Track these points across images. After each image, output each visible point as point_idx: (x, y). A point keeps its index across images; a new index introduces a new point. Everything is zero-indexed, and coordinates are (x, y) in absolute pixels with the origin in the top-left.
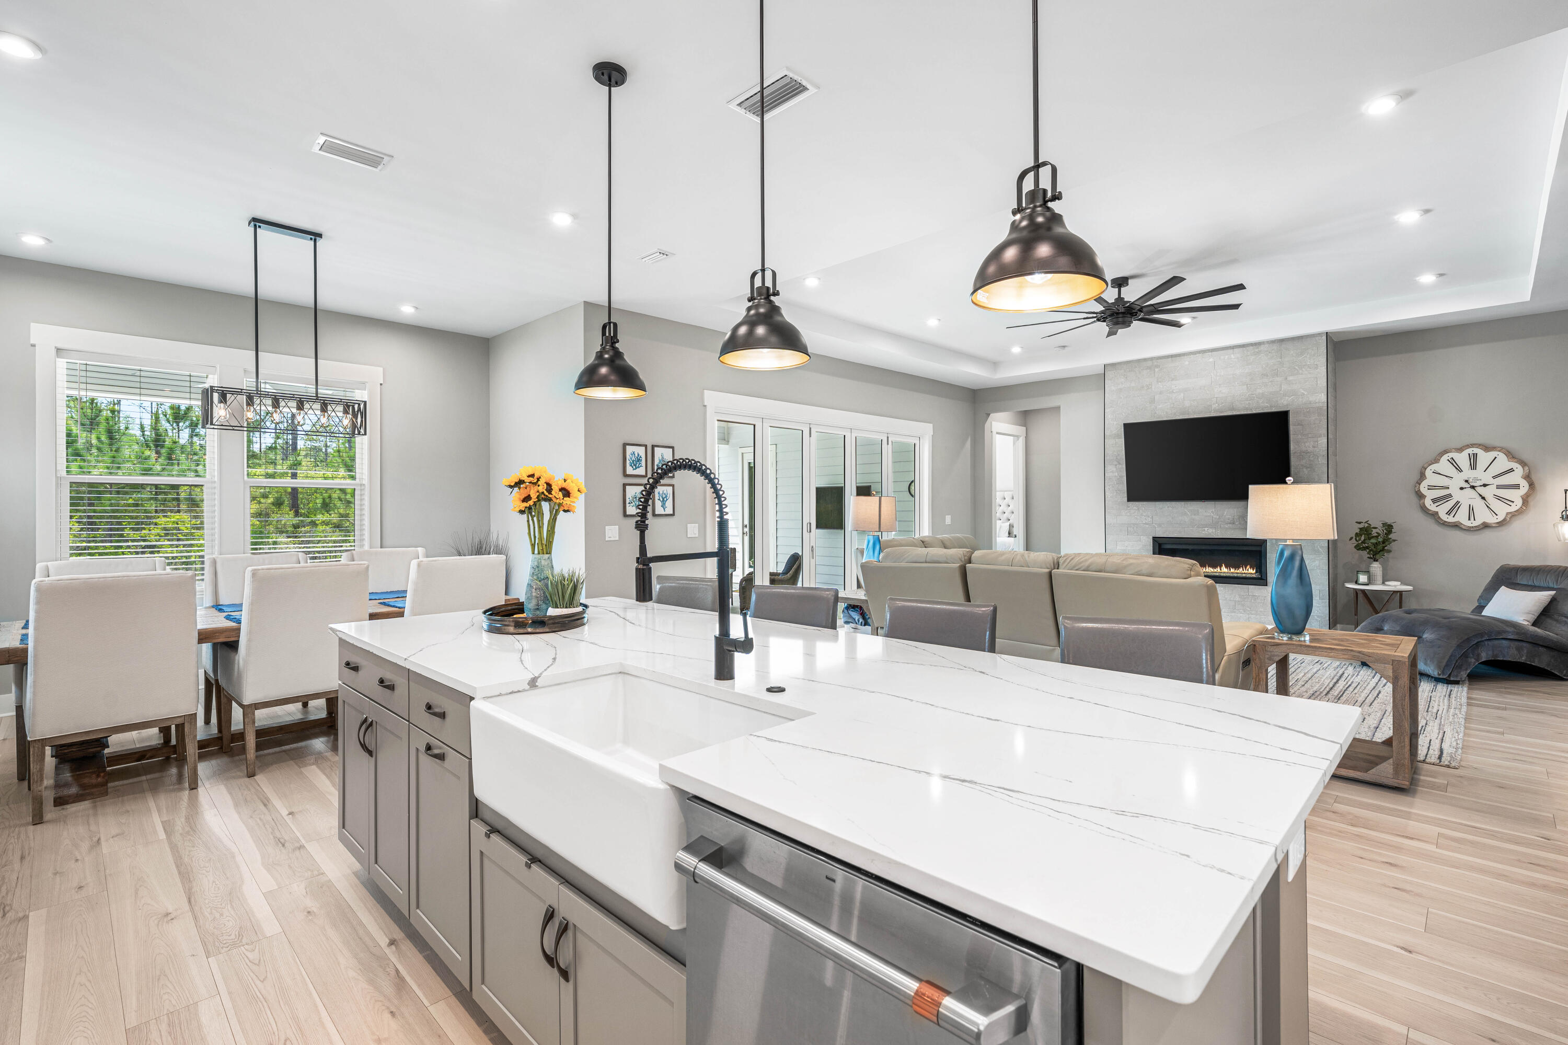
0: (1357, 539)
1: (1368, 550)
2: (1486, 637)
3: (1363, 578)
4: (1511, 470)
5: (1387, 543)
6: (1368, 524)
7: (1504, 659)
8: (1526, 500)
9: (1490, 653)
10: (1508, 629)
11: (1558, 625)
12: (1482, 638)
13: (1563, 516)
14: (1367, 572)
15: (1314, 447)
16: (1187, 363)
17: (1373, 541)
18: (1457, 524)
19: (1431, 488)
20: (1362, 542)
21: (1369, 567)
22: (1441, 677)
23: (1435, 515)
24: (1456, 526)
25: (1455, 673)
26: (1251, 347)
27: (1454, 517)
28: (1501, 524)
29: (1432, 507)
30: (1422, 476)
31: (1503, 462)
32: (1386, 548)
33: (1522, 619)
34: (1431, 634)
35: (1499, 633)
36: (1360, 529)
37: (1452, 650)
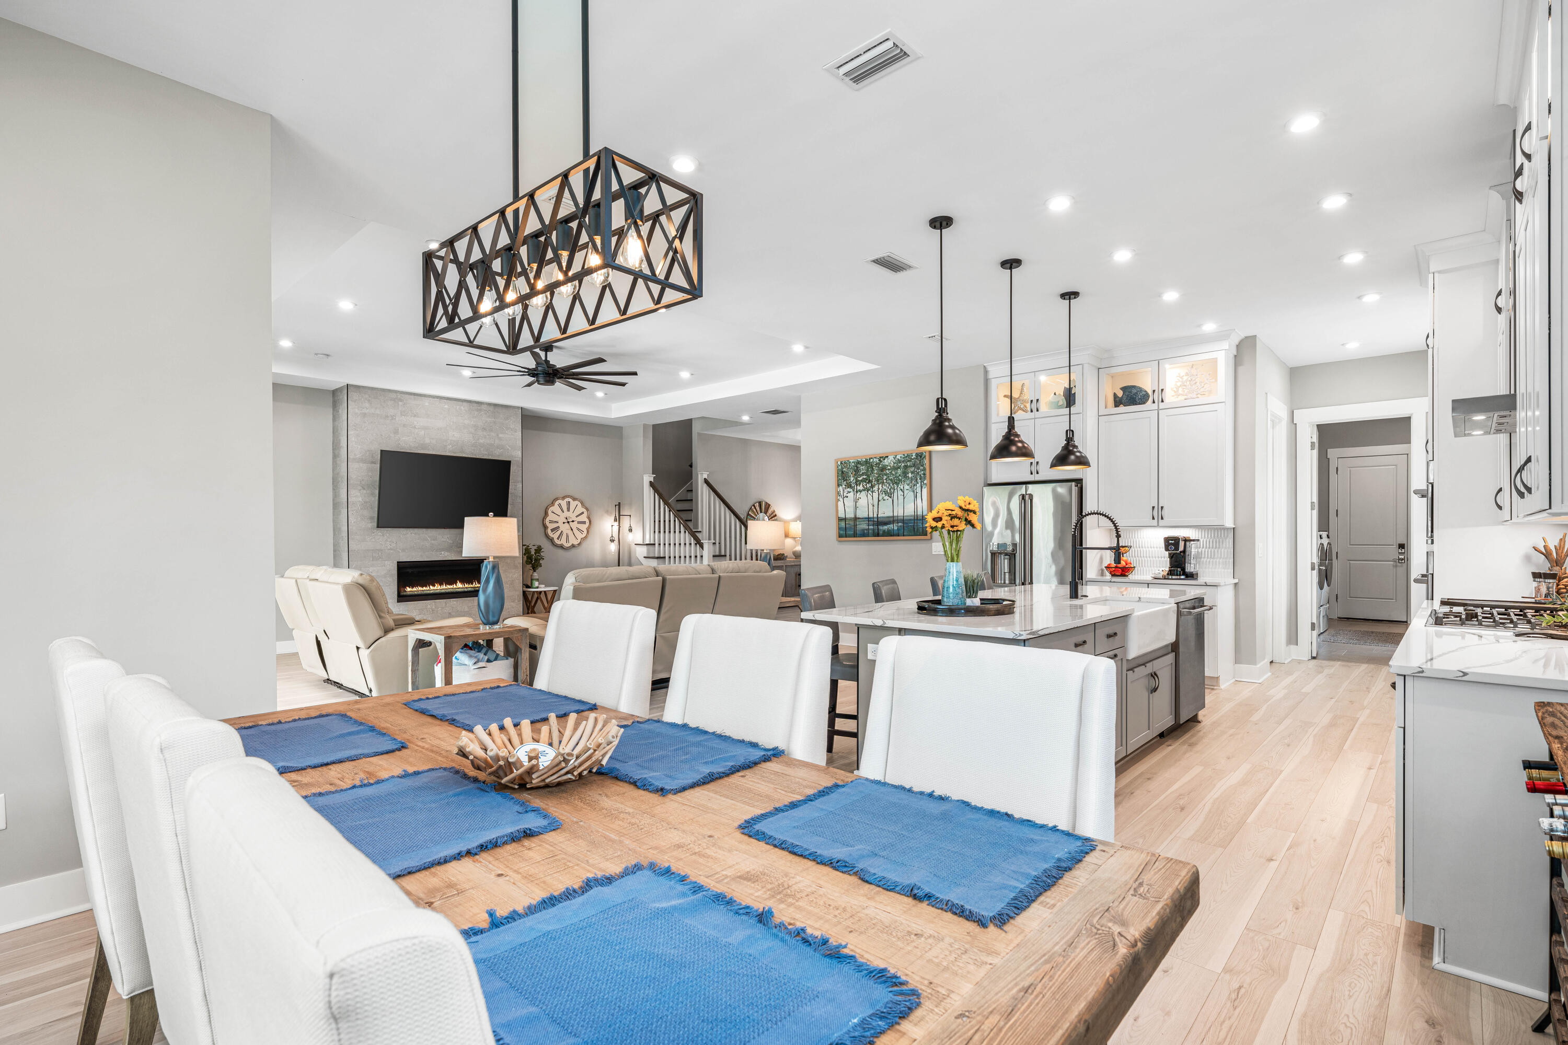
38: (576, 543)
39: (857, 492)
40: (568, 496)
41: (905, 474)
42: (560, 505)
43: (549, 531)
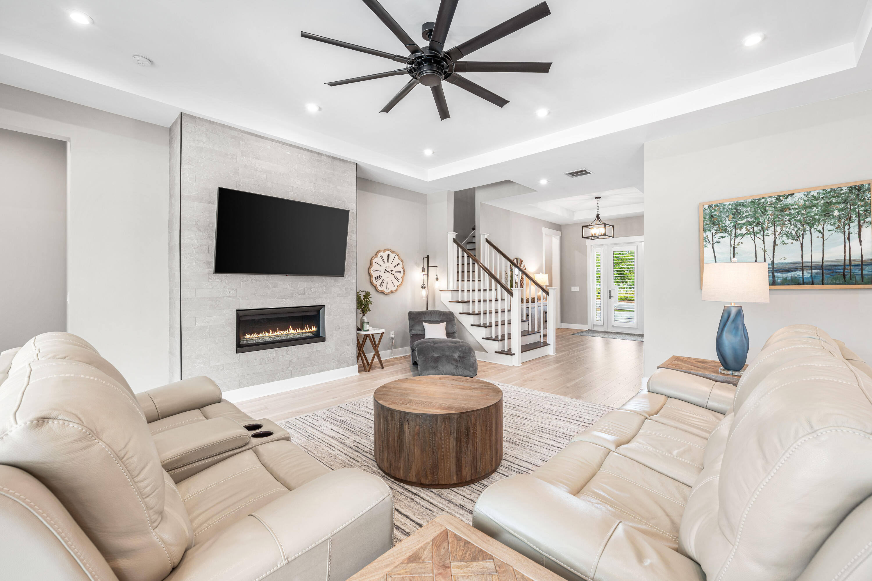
4: (399, 264)
8: (402, 280)
17: (362, 303)
18: (383, 291)
19: (374, 271)
23: (376, 287)
27: (382, 288)
28: (396, 291)
29: (375, 282)
38: (394, 289)
39: (735, 236)
40: (388, 249)
41: (827, 213)
42: (382, 257)
43: (373, 279)
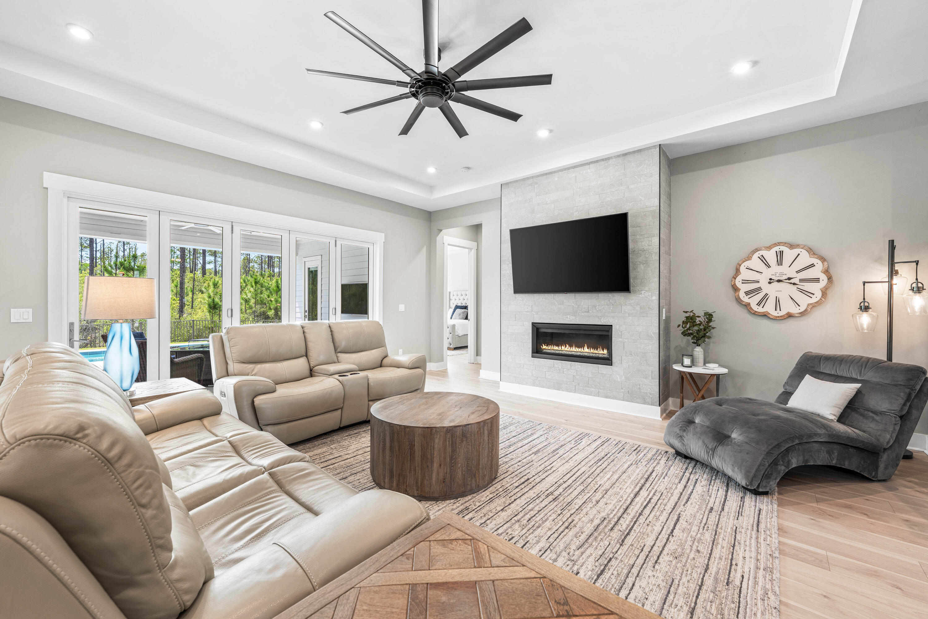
0: (684, 326)
1: (692, 336)
2: (797, 441)
3: (687, 361)
4: (812, 265)
5: (707, 330)
6: (693, 313)
7: (815, 464)
8: (824, 293)
9: (801, 458)
10: (819, 431)
11: (865, 421)
12: (793, 443)
13: (861, 307)
14: (691, 356)
15: (649, 246)
16: (556, 179)
17: (696, 328)
18: (765, 314)
19: (745, 282)
20: (687, 329)
21: (693, 350)
22: (749, 487)
23: (747, 306)
24: (765, 315)
25: (764, 483)
26: (603, 162)
27: (763, 307)
28: (803, 314)
29: (745, 299)
30: (738, 272)
31: (805, 259)
32: (707, 334)
33: (829, 412)
34: (740, 435)
35: (810, 436)
36: (687, 317)
37: (760, 459)
38: (796, 311)
40: (780, 244)
42: (762, 258)
43: (741, 294)
